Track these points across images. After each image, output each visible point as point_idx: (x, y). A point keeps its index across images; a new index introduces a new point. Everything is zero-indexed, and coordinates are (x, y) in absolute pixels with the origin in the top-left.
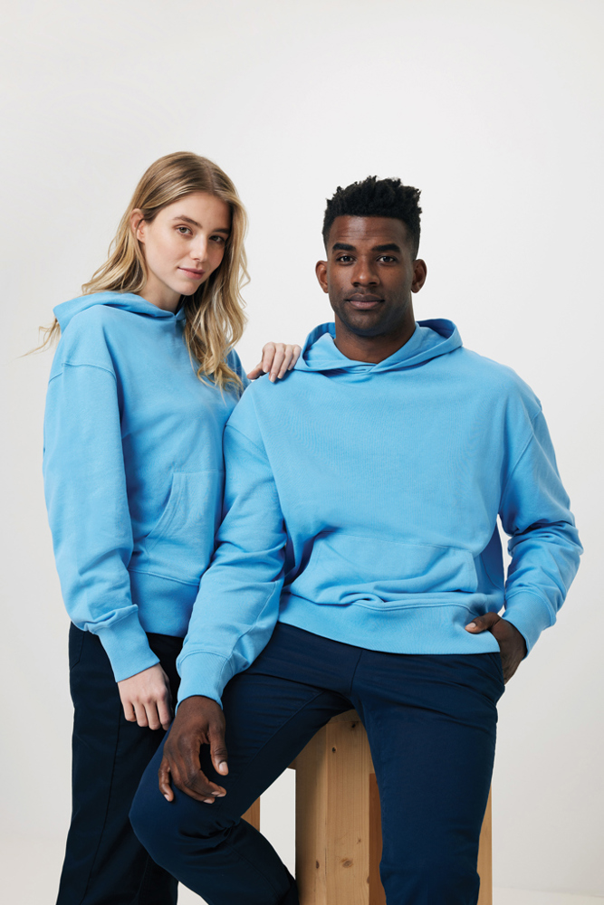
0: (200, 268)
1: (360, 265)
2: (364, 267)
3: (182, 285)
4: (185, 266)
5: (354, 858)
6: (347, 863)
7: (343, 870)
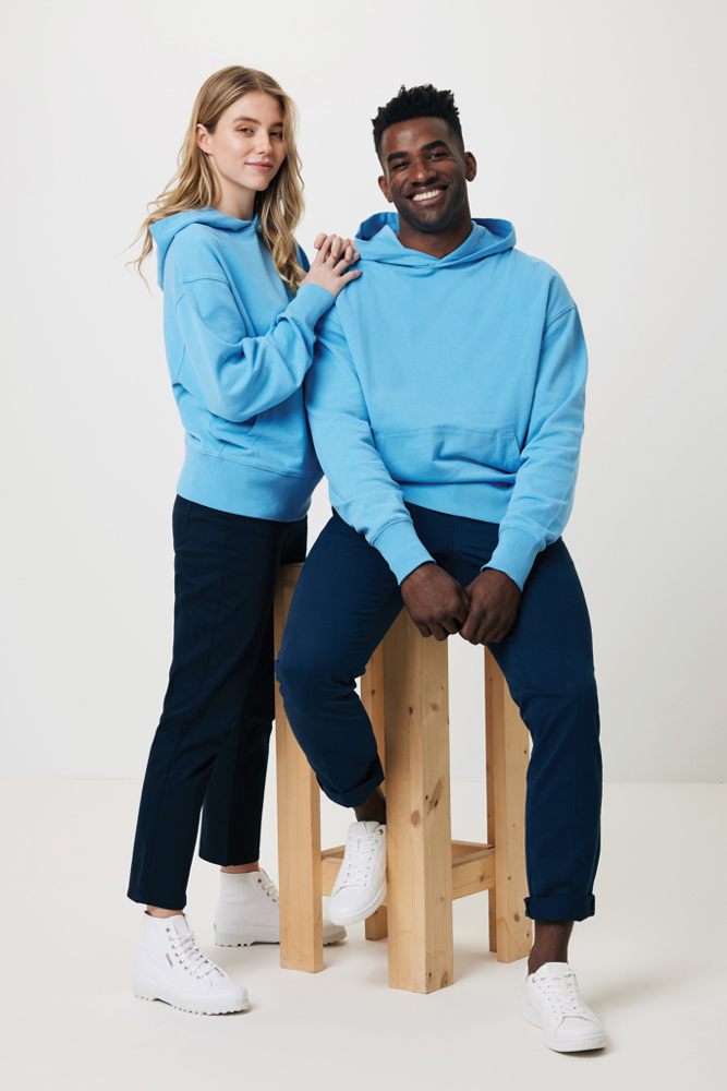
0: (267, 160)
1: (415, 166)
2: (420, 167)
3: (255, 180)
4: (251, 160)
5: (439, 702)
6: (435, 707)
7: (432, 714)
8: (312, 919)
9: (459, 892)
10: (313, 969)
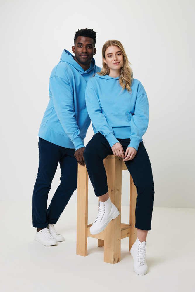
1: (83, 48)
5: (119, 189)
6: (118, 190)
7: (117, 192)
8: (85, 243)
9: (123, 237)
10: (85, 255)
